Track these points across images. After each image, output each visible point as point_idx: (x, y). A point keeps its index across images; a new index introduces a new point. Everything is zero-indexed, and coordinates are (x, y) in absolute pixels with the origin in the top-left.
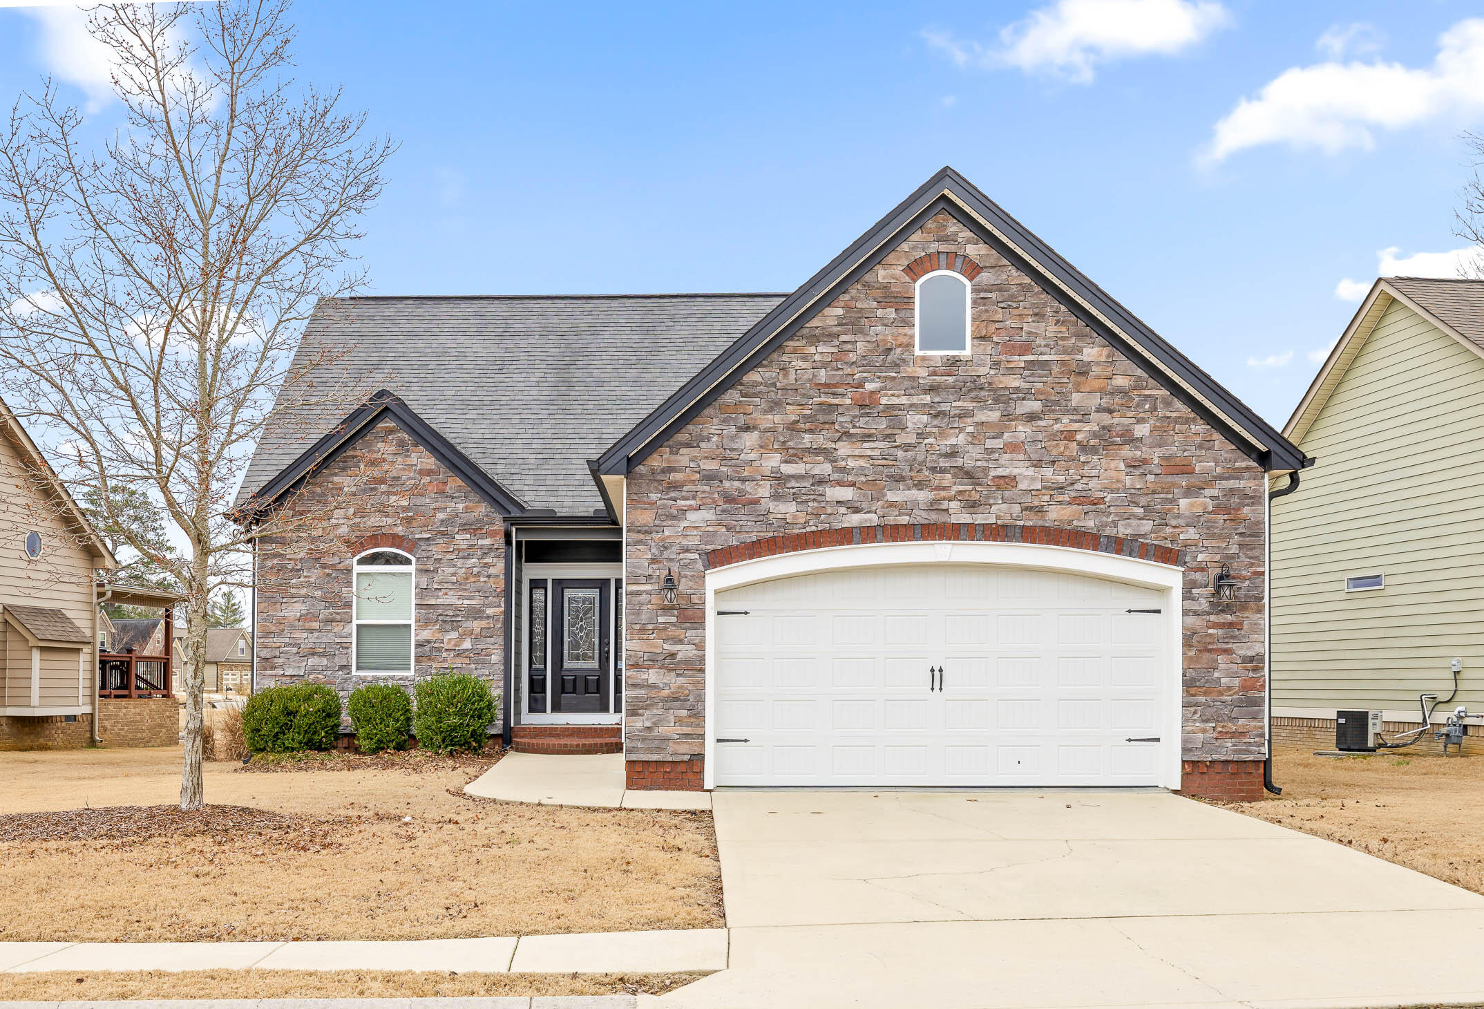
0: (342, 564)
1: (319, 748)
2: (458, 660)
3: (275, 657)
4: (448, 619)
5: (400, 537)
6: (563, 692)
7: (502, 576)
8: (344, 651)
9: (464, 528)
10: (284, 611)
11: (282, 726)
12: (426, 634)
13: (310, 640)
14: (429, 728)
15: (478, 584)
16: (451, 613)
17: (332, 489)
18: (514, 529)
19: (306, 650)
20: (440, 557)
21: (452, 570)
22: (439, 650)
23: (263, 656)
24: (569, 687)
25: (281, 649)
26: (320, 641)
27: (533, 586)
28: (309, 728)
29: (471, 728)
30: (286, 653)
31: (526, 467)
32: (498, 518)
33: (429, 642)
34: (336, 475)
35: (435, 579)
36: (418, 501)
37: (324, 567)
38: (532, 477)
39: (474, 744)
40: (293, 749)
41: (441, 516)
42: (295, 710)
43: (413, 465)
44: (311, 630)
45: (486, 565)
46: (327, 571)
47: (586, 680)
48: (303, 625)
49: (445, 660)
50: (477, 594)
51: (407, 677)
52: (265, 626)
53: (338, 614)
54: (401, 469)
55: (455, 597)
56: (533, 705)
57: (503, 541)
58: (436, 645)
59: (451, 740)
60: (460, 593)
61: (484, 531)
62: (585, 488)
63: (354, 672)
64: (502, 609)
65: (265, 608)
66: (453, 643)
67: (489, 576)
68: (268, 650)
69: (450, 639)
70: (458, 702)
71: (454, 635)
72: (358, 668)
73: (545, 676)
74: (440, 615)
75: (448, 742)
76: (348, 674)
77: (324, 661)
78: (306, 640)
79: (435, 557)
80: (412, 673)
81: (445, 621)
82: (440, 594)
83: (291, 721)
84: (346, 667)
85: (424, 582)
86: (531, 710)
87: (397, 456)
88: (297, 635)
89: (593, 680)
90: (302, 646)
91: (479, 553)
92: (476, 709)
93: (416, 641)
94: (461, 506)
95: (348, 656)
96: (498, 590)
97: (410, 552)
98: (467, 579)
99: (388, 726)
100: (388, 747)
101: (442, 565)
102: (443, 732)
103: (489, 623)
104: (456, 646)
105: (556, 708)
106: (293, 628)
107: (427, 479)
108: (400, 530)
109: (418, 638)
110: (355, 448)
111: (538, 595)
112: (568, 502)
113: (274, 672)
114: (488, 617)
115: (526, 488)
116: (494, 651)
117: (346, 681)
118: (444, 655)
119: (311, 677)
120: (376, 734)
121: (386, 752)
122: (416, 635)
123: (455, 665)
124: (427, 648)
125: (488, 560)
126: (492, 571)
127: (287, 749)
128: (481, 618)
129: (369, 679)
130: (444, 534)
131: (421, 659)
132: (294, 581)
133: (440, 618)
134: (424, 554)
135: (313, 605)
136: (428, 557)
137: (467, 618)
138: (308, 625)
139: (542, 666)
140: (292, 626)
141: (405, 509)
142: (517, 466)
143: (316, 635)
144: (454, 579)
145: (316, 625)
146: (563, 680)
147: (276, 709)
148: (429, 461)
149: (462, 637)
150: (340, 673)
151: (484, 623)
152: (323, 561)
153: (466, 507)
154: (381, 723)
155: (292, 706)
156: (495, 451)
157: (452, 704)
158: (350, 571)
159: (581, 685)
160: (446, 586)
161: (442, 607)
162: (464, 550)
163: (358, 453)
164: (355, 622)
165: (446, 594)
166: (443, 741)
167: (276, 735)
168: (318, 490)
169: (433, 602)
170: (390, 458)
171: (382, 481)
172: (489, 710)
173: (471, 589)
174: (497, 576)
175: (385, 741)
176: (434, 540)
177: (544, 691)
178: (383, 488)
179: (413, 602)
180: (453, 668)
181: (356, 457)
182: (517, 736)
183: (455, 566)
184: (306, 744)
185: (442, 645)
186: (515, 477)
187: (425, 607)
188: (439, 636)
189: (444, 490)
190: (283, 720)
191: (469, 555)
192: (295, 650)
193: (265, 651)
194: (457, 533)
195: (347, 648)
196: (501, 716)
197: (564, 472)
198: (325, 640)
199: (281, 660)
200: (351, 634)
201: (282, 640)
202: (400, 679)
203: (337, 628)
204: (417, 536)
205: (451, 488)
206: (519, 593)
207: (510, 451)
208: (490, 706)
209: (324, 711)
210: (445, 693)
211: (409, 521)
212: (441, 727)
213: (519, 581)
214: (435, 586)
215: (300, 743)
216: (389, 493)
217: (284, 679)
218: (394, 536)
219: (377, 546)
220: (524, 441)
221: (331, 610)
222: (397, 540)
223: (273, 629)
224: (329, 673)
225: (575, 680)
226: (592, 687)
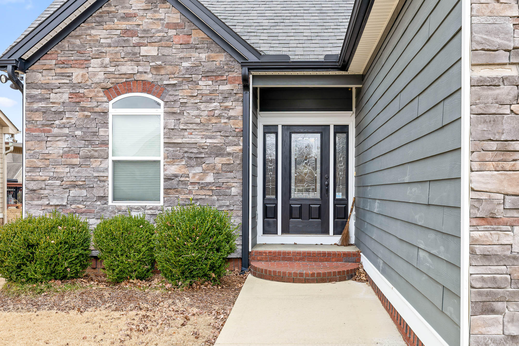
0: (100, 107)
1: (64, 278)
2: (202, 192)
3: (41, 189)
4: (193, 156)
5: (150, 83)
6: (291, 217)
7: (240, 118)
8: (102, 184)
9: (207, 76)
10: (48, 149)
11: (23, 258)
12: (173, 170)
13: (72, 174)
14: (168, 260)
15: (218, 125)
16: (195, 151)
17: (90, 40)
18: (251, 76)
19: (67, 183)
20: (185, 101)
21: (196, 113)
22: (185, 183)
23: (31, 188)
24: (296, 213)
25: (47, 182)
26: (80, 174)
27: (266, 131)
28: (51, 260)
29: (210, 262)
30: (51, 185)
31: (261, 28)
32: (237, 66)
33: (176, 176)
34: (93, 28)
35: (182, 120)
36: (166, 51)
37: (83, 109)
38: (267, 35)
39: (213, 275)
40: (37, 280)
41: (186, 64)
42: (35, 242)
43: (161, 19)
44: (73, 166)
45: (227, 109)
46: (86, 113)
47: (310, 208)
48: (66, 161)
49: (190, 192)
50: (219, 133)
51: (156, 208)
52: (32, 162)
53: (96, 151)
54: (150, 23)
55: (199, 137)
56: (267, 228)
57: (241, 86)
58: (182, 179)
59: (191, 273)
60: (204, 133)
61: (225, 78)
62: (313, 42)
63: (110, 202)
64: (241, 147)
65: (32, 145)
66: (197, 177)
67: (229, 118)
68: (35, 183)
69: (195, 174)
70: (196, 236)
71: (198, 170)
72: (114, 199)
73: (276, 205)
74: (186, 152)
75: (187, 274)
76: (105, 204)
77: (84, 192)
78: (69, 174)
79: (182, 101)
80: (162, 203)
81: (190, 158)
82: (186, 133)
83: (32, 253)
84: (104, 198)
85: (172, 123)
86: (265, 232)
87: (146, 12)
88: (60, 169)
89: (316, 207)
90: (65, 180)
91: (220, 97)
92: (214, 242)
93: (165, 175)
94: (203, 56)
95: (105, 188)
96: (237, 130)
97: (159, 96)
98: (210, 120)
99: (130, 258)
100: (131, 277)
101: (187, 108)
102: (181, 265)
103: (229, 160)
104: (200, 180)
105: (285, 231)
106: (57, 164)
107: (172, 32)
108: (149, 77)
109: (166, 173)
110: (110, 5)
111: (271, 138)
112: (299, 51)
113: (40, 202)
114: (229, 154)
115: (262, 41)
116: (234, 184)
117: (103, 210)
118: (190, 187)
119: (73, 206)
120: (118, 266)
121: (129, 282)
122: (165, 170)
123: (199, 197)
124: (175, 182)
125: (228, 104)
126: (232, 113)
127: (29, 280)
128: (222, 155)
129: (123, 208)
130: (190, 81)
131: (169, 191)
132: (57, 122)
133: (186, 155)
134: (172, 98)
135: (74, 143)
136: (175, 101)
137: (210, 155)
138: (69, 161)
139: (274, 197)
140: (55, 161)
141: (155, 58)
142: (253, 28)
143: (77, 169)
144: (198, 121)
145: (77, 161)
146: (291, 208)
147: (18, 241)
148: (174, 16)
149: (205, 173)
150: (99, 203)
151: (224, 160)
152: (82, 104)
153: (209, 57)
154: (122, 255)
155: (33, 239)
156: (235, 18)
157: (190, 238)
158: (106, 113)
159: (305, 213)
160: (191, 126)
161: (187, 145)
162: (206, 95)
163: (113, 9)
164: (111, 158)
165: (191, 134)
166: (183, 273)
167: (19, 267)
168: (78, 42)
169: (179, 141)
170: (141, 13)
171: (134, 34)
172: (228, 242)
173: (214, 130)
174: (235, 118)
175: (127, 271)
176: (180, 86)
177: (276, 217)
178: (135, 40)
179: (162, 141)
180: (197, 200)
181: (111, 12)
182: (254, 259)
183: (198, 109)
184: (50, 274)
185: (188, 179)
186: (253, 34)
187: (172, 145)
188: (185, 171)
189: (188, 41)
190: (23, 252)
191: (211, 99)
192: (58, 183)
193: (33, 183)
194: (201, 80)
195: (104, 181)
196: (240, 242)
197: (294, 31)
198: (84, 174)
199: (46, 192)
200: (107, 169)
201: (47, 174)
202: (151, 209)
203: (95, 163)
204: (165, 82)
205: (195, 40)
206: (255, 135)
207: (247, 18)
208: (229, 238)
209: (66, 243)
210: (183, 227)
211: (157, 68)
212: (179, 261)
213: (255, 126)
214: (182, 127)
215: (43, 274)
216: (139, 45)
217: (49, 208)
218: (145, 82)
219: (130, 91)
220: (258, 12)
221: (90, 148)
222: (148, 86)
223: (39, 164)
224: (89, 203)
225: (300, 208)
226: (315, 214)
